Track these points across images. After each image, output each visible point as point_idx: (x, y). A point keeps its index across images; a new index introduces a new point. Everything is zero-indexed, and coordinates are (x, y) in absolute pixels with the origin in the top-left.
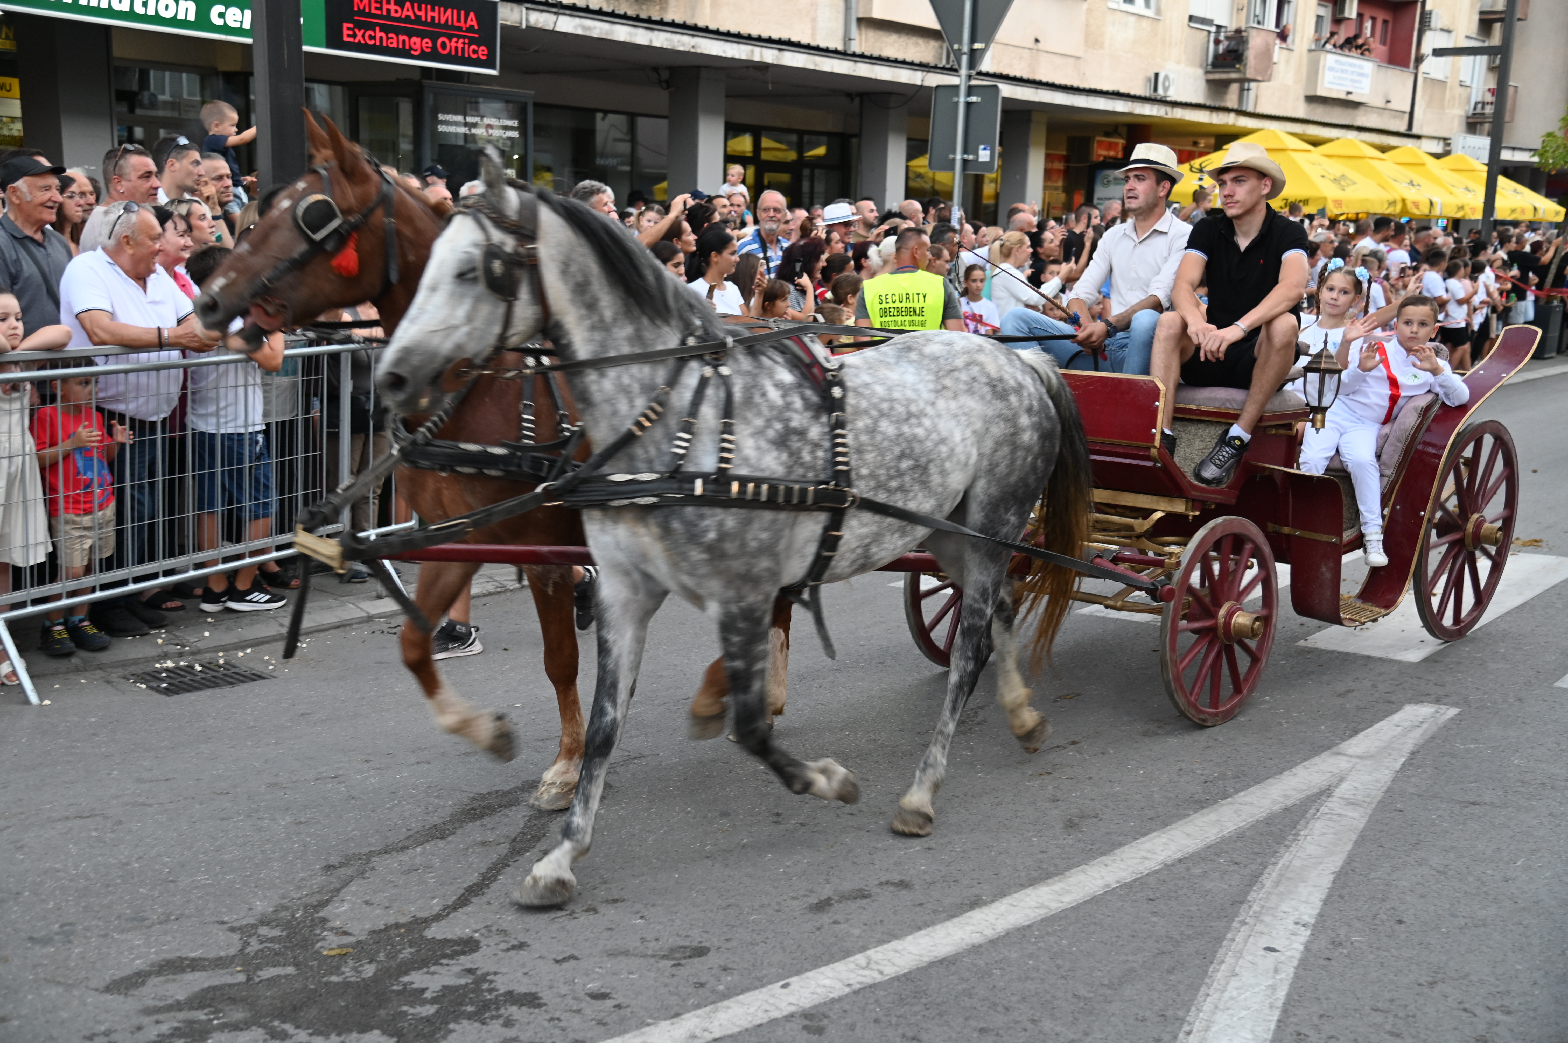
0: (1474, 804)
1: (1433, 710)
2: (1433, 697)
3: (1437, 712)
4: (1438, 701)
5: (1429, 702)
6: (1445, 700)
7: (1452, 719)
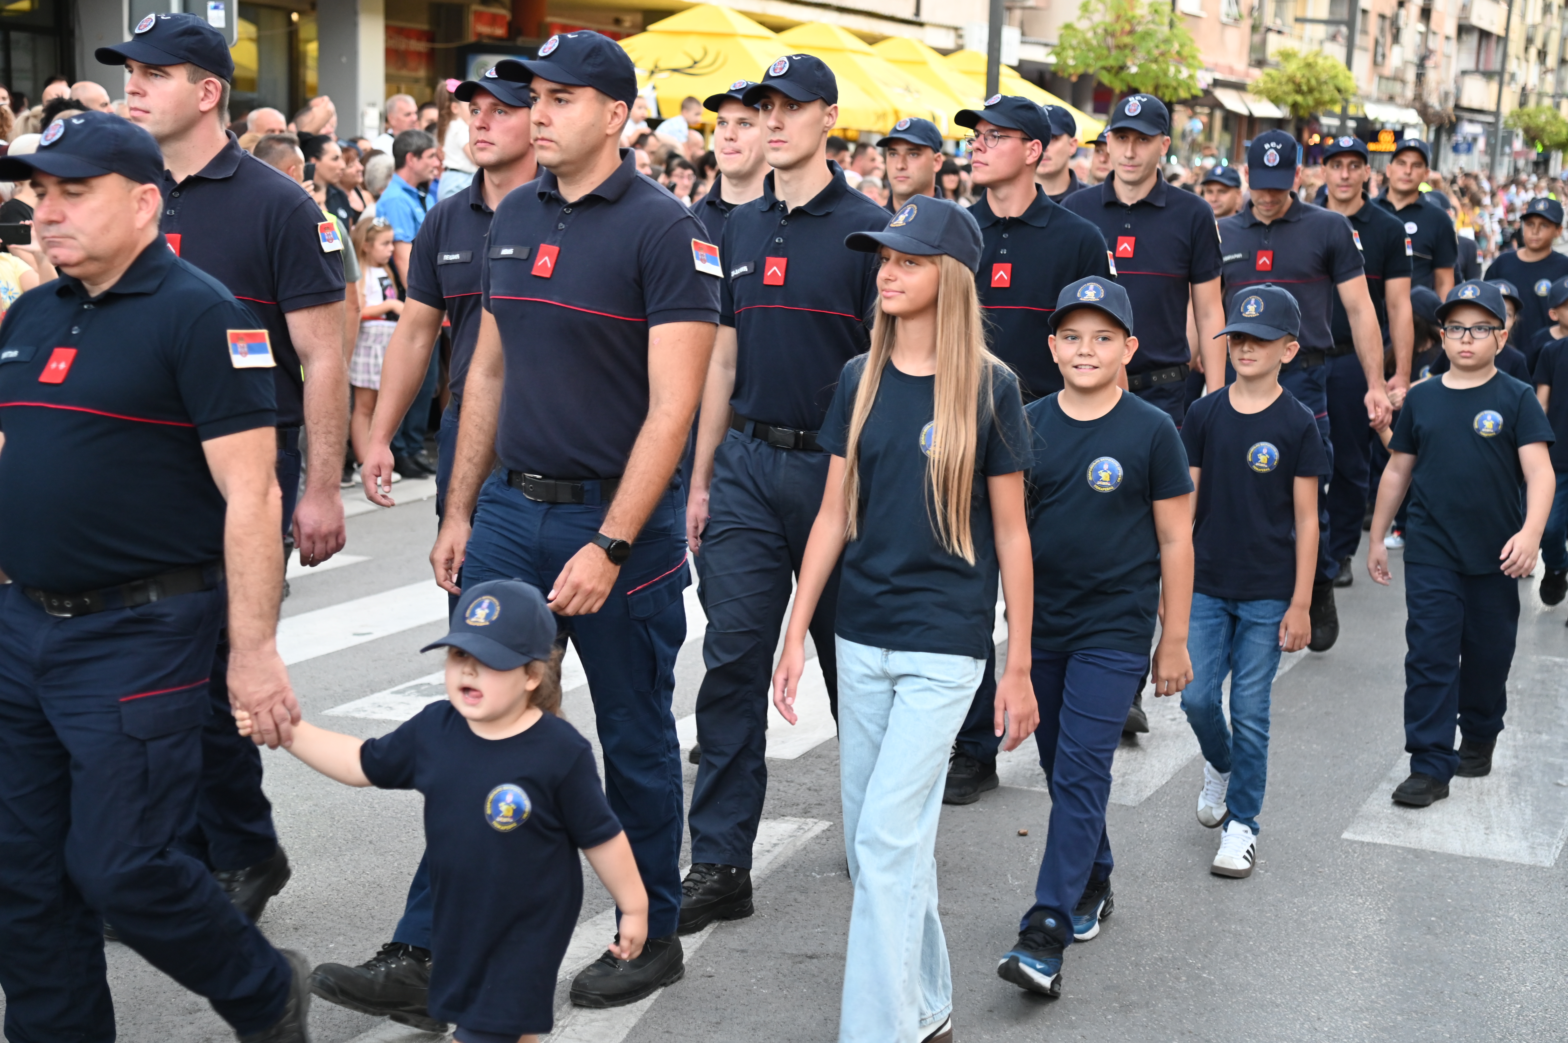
0: (811, 957)
1: (795, 826)
2: (802, 806)
3: (800, 828)
4: (806, 813)
5: (794, 816)
6: (815, 811)
7: (817, 837)
